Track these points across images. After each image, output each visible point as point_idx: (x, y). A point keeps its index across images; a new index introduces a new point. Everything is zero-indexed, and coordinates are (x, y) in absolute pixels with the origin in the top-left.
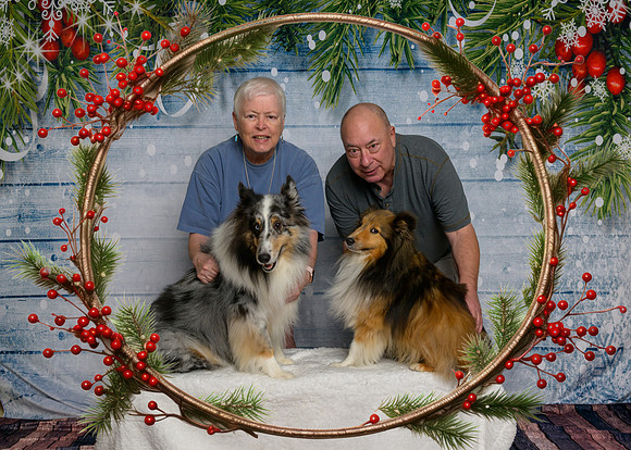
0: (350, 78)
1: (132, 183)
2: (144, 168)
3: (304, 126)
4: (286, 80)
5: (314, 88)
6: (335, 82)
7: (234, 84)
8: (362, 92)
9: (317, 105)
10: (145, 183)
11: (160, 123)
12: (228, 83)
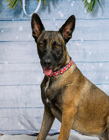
0: (98, 1)
1: (13, 41)
2: (18, 36)
3: (81, 19)
4: (74, 2)
5: (84, 5)
6: (92, 3)
7: (54, 4)
8: (103, 6)
9: (86, 11)
10: (18, 41)
11: (25, 18)
12: (51, 4)
